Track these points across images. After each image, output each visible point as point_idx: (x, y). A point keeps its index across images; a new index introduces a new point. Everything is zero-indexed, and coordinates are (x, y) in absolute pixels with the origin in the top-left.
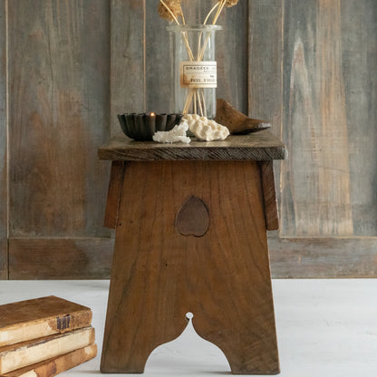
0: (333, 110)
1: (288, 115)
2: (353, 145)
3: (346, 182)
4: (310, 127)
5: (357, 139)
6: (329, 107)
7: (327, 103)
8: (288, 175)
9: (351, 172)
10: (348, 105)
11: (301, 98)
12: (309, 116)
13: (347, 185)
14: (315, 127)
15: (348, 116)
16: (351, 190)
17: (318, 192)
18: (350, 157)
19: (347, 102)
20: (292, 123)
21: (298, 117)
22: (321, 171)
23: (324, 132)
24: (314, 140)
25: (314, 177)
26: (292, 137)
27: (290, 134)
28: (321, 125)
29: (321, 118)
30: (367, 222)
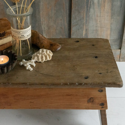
0: (106, 7)
1: (87, 10)
2: (113, 20)
3: (109, 32)
4: (96, 14)
5: (115, 18)
6: (104, 6)
7: (104, 5)
8: (87, 30)
9: (111, 29)
10: (112, 6)
11: (93, 3)
12: (96, 10)
13: (109, 33)
14: (98, 13)
15: (112, 10)
16: (110, 34)
17: (98, 35)
18: (111, 24)
19: (112, 5)
20: (89, 12)
21: (92, 10)
22: (99, 29)
23: (102, 15)
24: (97, 18)
25: (97, 30)
26: (89, 17)
27: (88, 16)
28: (101, 13)
29: (101, 10)
30: (115, 45)
